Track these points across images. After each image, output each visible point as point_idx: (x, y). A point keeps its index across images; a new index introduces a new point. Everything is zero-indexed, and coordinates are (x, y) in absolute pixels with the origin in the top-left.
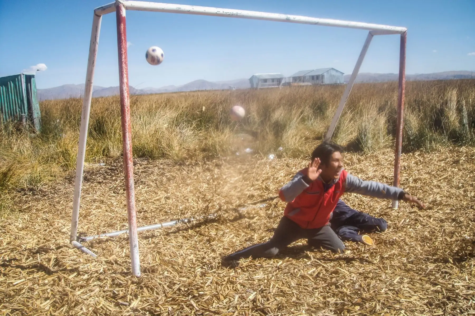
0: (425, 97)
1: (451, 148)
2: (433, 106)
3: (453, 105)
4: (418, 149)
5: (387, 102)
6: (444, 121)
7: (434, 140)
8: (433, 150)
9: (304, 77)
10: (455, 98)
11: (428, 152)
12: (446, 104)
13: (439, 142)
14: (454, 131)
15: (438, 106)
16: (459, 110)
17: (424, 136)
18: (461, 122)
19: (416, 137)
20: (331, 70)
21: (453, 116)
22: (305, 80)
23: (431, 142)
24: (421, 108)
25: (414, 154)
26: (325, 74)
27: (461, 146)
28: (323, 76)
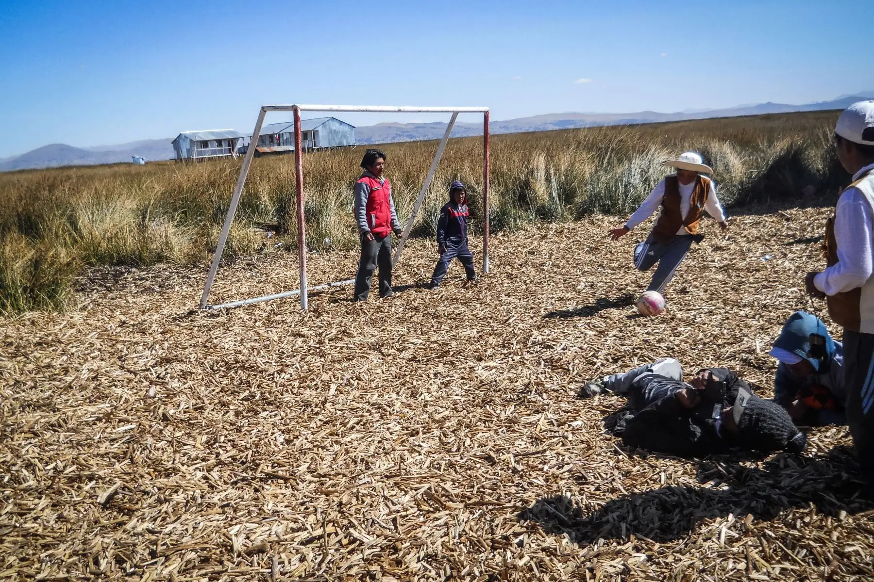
0: (505, 167)
1: (539, 225)
2: (515, 178)
3: (541, 174)
4: (501, 229)
5: (456, 175)
6: (530, 195)
7: (519, 217)
8: (519, 229)
9: (280, 135)
10: (542, 166)
11: (513, 232)
12: (532, 174)
13: (525, 220)
14: (543, 206)
15: (523, 177)
16: (548, 180)
17: (507, 213)
18: (550, 195)
19: (497, 216)
20: (331, 122)
21: (540, 188)
22: (281, 141)
23: (515, 221)
24: (501, 180)
25: (496, 236)
26: (320, 129)
27: (551, 222)
28: (315, 133)
